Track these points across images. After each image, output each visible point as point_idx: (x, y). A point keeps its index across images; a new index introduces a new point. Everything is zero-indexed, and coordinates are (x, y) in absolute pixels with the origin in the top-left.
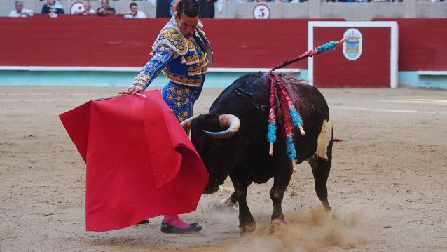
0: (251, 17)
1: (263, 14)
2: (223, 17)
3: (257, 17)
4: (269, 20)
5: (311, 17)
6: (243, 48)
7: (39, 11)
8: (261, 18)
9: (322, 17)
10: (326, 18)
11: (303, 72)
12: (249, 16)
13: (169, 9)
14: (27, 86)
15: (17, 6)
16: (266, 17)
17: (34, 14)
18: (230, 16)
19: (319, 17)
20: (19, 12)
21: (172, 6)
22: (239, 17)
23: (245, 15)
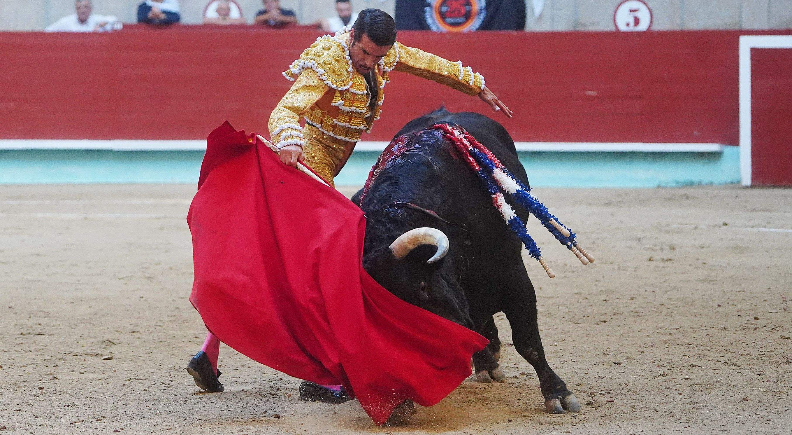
0: (610, 28)
1: (637, 21)
2: (545, 27)
3: (623, 28)
4: (649, 34)
5: (747, 26)
6: (591, 97)
7: (133, 18)
8: (632, 28)
9: (774, 25)
10: (784, 27)
11: (728, 150)
12: (606, 26)
13: (424, 12)
14: (108, 184)
15: (78, 8)
16: (643, 27)
17: (125, 26)
18: (561, 26)
19: (765, 27)
20: (83, 21)
21: (429, 5)
22: (581, 29)
23: (593, 24)
